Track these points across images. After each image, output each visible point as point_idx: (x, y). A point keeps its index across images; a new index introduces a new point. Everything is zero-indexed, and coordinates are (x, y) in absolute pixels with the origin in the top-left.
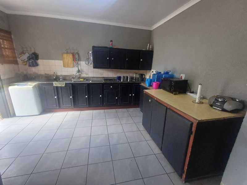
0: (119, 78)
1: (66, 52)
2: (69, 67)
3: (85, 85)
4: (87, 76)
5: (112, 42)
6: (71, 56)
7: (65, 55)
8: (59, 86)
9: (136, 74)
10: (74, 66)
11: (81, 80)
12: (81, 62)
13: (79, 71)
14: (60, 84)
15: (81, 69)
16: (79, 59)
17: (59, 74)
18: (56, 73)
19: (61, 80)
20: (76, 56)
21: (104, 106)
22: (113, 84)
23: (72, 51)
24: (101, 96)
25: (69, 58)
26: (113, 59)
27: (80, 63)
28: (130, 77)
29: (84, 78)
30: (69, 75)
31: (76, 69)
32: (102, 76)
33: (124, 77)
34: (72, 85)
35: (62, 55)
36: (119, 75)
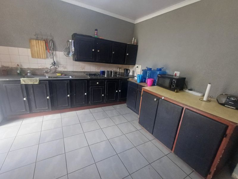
0: (103, 73)
1: (35, 37)
2: (40, 58)
3: (66, 82)
4: (66, 70)
5: (97, 31)
6: (43, 44)
7: (35, 41)
8: (30, 83)
10: (47, 57)
11: (58, 75)
12: (57, 53)
13: (54, 64)
14: (31, 81)
15: (57, 61)
16: (55, 49)
17: (25, 66)
18: (21, 65)
19: (29, 74)
20: (51, 44)
21: (89, 105)
22: (100, 79)
23: (44, 37)
24: (86, 94)
25: (40, 46)
26: (98, 51)
27: (55, 54)
28: (114, 71)
29: (62, 73)
30: (40, 68)
31: (51, 61)
32: (84, 70)
33: (108, 72)
34: (49, 82)
35: (30, 41)
36: (102, 69)
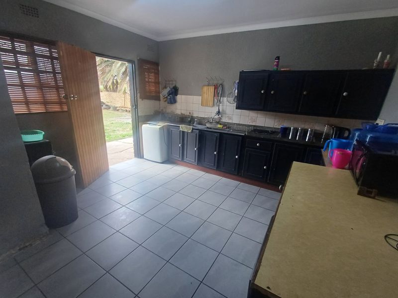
0: (285, 131)
1: (207, 84)
2: (208, 106)
3: (216, 134)
4: (230, 121)
5: (278, 59)
6: (212, 89)
7: (206, 87)
8: (186, 130)
9: (331, 125)
10: (213, 105)
11: (219, 126)
12: (225, 99)
13: (219, 113)
15: (223, 110)
16: (223, 95)
17: (195, 115)
18: (193, 113)
19: (195, 123)
20: (220, 90)
21: (241, 176)
23: (215, 82)
24: (237, 157)
25: (209, 92)
26: (272, 92)
27: (223, 100)
28: (311, 131)
29: (225, 124)
30: (206, 117)
31: (216, 109)
32: (254, 124)
33: (296, 130)
35: (202, 89)
36: (286, 124)
